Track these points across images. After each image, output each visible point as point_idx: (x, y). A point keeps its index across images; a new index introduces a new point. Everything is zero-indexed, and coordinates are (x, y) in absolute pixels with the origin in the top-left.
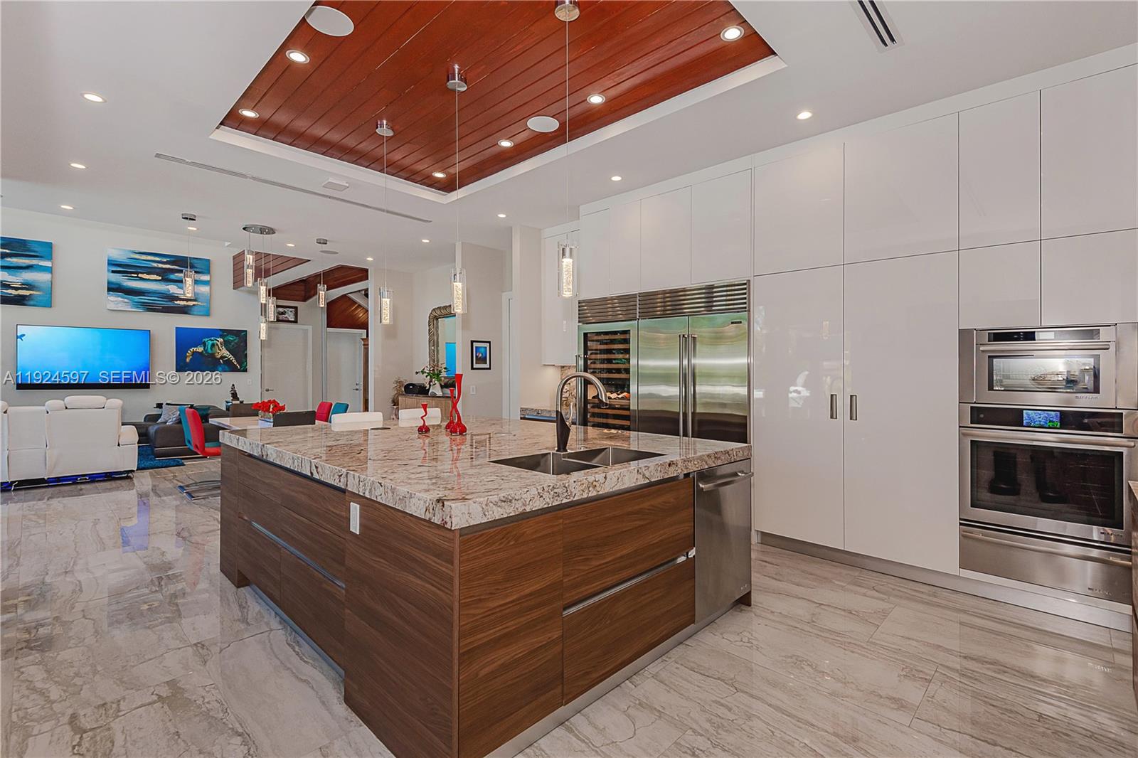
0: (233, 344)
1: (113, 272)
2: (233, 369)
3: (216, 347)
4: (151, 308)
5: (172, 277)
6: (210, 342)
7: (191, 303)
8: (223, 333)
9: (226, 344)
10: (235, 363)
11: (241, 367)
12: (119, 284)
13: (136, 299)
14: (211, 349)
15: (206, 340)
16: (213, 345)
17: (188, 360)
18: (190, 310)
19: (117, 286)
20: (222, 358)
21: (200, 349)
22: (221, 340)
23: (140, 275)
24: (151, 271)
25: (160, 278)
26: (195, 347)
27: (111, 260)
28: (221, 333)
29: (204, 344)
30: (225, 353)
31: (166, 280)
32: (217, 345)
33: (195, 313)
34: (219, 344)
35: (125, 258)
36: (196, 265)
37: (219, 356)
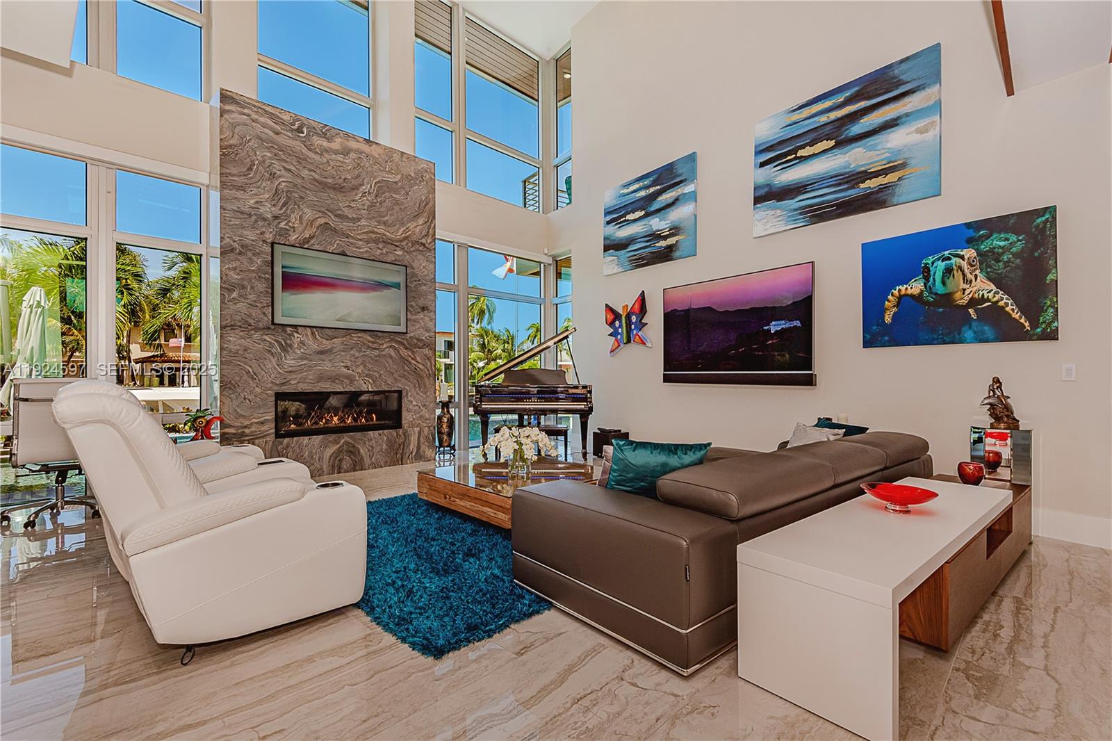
0: (1005, 258)
1: (762, 165)
2: (1007, 331)
3: (958, 275)
4: (818, 214)
5: (856, 129)
6: (941, 265)
7: (892, 178)
8: (975, 232)
9: (986, 260)
10: (1016, 315)
11: (1034, 325)
12: (768, 185)
13: (793, 203)
14: (944, 283)
15: (930, 260)
16: (948, 271)
17: (888, 318)
18: (893, 195)
19: (766, 190)
20: (973, 302)
21: (916, 287)
22: (969, 253)
23: (800, 153)
24: (815, 135)
25: (832, 143)
26: (902, 284)
27: (760, 145)
28: (971, 233)
29: (926, 273)
30: (983, 287)
31: (843, 143)
32: (960, 268)
33: (903, 199)
34: (964, 264)
35: (777, 130)
36: (903, 77)
37: (964, 302)
